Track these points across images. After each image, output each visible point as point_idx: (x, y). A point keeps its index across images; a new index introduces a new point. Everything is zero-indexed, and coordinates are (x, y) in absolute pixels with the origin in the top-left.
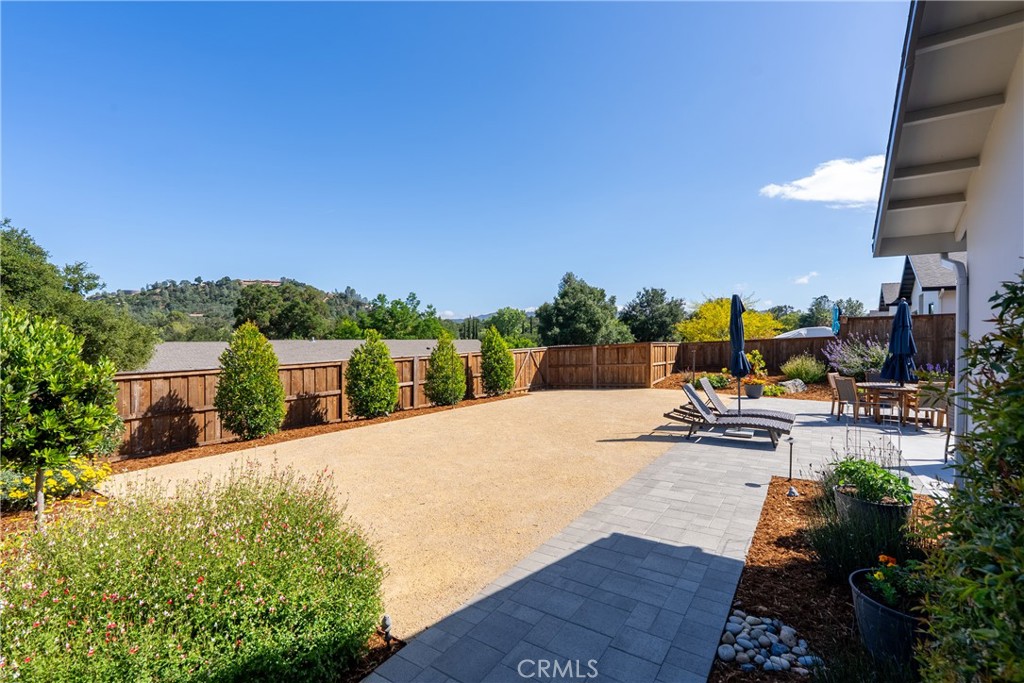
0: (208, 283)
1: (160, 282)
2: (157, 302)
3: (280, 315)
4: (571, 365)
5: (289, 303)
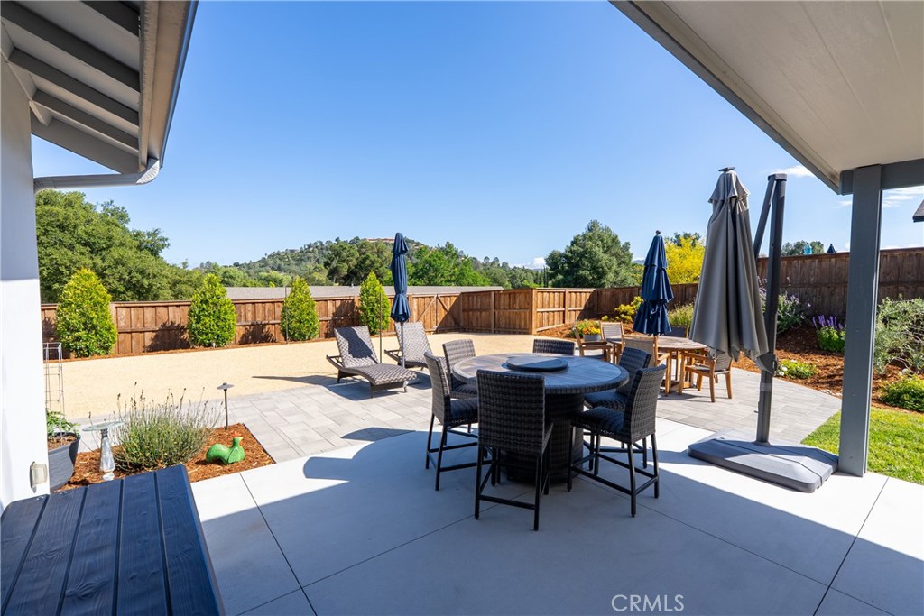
1: (313, 242)
2: (310, 258)
3: (356, 266)
4: (478, 310)
5: (363, 256)
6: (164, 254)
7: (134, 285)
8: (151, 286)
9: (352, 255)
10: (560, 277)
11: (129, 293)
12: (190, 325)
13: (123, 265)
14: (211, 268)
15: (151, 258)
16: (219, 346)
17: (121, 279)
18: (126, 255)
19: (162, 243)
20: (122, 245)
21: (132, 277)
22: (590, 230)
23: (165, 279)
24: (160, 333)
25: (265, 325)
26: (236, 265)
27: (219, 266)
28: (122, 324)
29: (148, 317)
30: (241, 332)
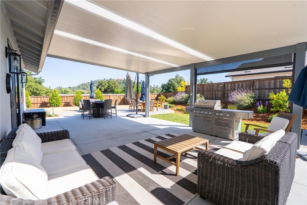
0: (107, 80)
1: (96, 80)
2: (95, 85)
3: (107, 88)
5: (109, 85)
6: (43, 84)
7: (35, 93)
8: (39, 93)
9: (105, 84)
10: (164, 91)
11: (33, 95)
12: (49, 102)
13: (31, 87)
14: (60, 89)
15: (39, 85)
16: (57, 107)
17: (30, 91)
18: (32, 84)
19: (42, 81)
20: (31, 81)
21: (34, 91)
22: (176, 77)
23: (43, 91)
24: (42, 104)
25: (70, 102)
26: (69, 88)
27: (63, 88)
28: (32, 101)
29: (39, 100)
30: (63, 104)
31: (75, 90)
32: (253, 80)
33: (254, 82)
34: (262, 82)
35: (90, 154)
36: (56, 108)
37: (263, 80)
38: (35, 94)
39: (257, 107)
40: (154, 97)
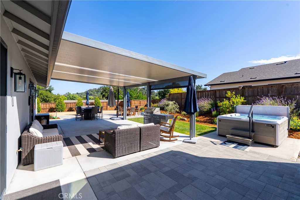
6: (52, 92)
8: (49, 100)
11: (43, 102)
12: (56, 107)
13: (42, 95)
14: (68, 94)
15: (49, 93)
17: (42, 98)
18: (43, 92)
19: (52, 89)
21: (44, 98)
23: (52, 98)
24: (50, 109)
25: (72, 108)
26: (77, 93)
27: (72, 94)
28: (42, 107)
29: (48, 106)
30: (67, 109)
31: (82, 96)
32: (215, 90)
33: (216, 91)
34: (221, 92)
35: (69, 138)
36: (61, 112)
37: (222, 91)
38: (45, 100)
39: (211, 112)
40: (144, 103)
